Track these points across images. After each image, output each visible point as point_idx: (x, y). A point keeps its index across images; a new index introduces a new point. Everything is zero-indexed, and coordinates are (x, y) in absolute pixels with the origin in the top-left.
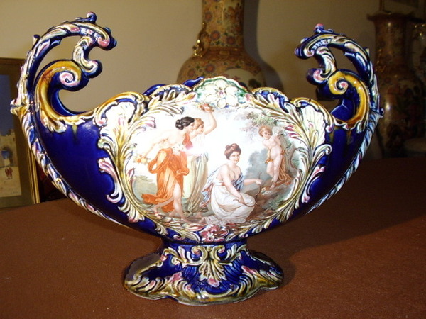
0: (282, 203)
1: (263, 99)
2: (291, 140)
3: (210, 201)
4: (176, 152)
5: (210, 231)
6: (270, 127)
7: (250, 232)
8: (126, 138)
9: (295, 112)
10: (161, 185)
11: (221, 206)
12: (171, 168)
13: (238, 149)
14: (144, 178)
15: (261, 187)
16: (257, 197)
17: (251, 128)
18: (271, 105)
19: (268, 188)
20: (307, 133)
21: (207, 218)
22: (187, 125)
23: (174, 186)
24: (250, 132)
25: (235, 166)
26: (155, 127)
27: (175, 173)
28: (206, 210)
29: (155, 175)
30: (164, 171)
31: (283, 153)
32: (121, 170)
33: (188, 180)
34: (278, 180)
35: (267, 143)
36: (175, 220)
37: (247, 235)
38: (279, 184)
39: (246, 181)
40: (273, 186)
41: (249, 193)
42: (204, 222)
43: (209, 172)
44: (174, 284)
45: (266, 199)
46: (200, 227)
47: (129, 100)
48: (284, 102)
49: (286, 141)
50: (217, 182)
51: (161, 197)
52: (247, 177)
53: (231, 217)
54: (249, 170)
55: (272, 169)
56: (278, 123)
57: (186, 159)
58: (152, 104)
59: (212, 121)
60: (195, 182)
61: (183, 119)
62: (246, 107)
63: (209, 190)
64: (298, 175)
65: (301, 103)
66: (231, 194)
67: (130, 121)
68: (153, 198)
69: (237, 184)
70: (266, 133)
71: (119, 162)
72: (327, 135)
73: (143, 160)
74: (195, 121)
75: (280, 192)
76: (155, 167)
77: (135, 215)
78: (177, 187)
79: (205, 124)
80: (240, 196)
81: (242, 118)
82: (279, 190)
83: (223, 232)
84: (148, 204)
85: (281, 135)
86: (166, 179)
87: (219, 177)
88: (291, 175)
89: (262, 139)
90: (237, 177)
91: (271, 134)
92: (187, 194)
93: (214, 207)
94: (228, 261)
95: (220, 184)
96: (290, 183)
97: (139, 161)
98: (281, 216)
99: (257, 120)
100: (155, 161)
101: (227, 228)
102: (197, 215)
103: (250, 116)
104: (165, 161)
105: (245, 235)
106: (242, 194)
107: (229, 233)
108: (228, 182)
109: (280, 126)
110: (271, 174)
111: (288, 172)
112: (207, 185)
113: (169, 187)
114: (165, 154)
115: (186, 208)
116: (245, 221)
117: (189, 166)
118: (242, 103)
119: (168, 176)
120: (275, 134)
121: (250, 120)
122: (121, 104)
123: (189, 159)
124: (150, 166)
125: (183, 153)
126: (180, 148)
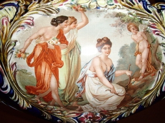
0: (147, 92)
1: (129, 1)
2: (155, 36)
3: (84, 92)
4: (51, 46)
5: (86, 116)
6: (136, 24)
7: (120, 117)
9: (157, 13)
10: (39, 77)
11: (95, 96)
12: (47, 62)
14: (24, 72)
15: (131, 78)
16: (128, 87)
17: (120, 25)
18: (136, 6)
19: (137, 78)
21: (83, 107)
22: (62, 22)
23: (50, 78)
24: (119, 28)
25: (107, 58)
26: (33, 25)
27: (50, 66)
28: (81, 99)
29: (33, 68)
30: (41, 65)
31: (149, 47)
32: (6, 65)
33: (63, 72)
34: (146, 71)
35: (135, 37)
36: (56, 108)
37: (118, 119)
38: (146, 76)
39: (118, 72)
40: (141, 77)
41: (120, 84)
42: (81, 110)
43: (82, 64)
45: (135, 89)
46: (77, 114)
47: (13, 5)
48: (147, 5)
49: (151, 37)
50: (90, 73)
51: (41, 88)
52: (118, 69)
53: (104, 105)
54: (120, 62)
55: (141, 61)
56: (143, 22)
57: (60, 53)
58: (32, 6)
59: (84, 18)
60: (69, 74)
61: (58, 17)
62: (114, 8)
63: (83, 81)
64: (161, 67)
65: (161, 6)
66: (104, 85)
67: (12, 21)
68: (35, 90)
69: (109, 76)
70: (133, 29)
71: (4, 58)
73: (23, 55)
74: (69, 19)
75: (147, 82)
76: (32, 61)
77: (24, 104)
78: (53, 79)
79: (78, 21)
80: (112, 87)
81: (111, 17)
82: (146, 81)
83: (98, 117)
84: (31, 94)
85: (146, 32)
86: (43, 72)
87: (92, 69)
88: (156, 68)
89: (130, 34)
90: (109, 68)
91: (138, 30)
92: (63, 85)
93: (89, 96)
95: (93, 76)
96: (154, 75)
97: (20, 56)
98: (145, 103)
99: (124, 18)
100: (33, 54)
101: (101, 114)
102: (74, 104)
103: (118, 15)
104: (41, 55)
105: (116, 119)
106: (113, 84)
107: (104, 118)
108: (100, 73)
109: (145, 24)
110: (140, 66)
111: (154, 64)
112: (80, 77)
113: (46, 79)
114: (41, 49)
115: (64, 98)
116: (116, 108)
117: (63, 59)
118: (110, 5)
119: (44, 69)
120: (141, 30)
121: (118, 18)
122: (6, 8)
123: (63, 52)
124: (29, 60)
125: (57, 47)
126: (54, 42)
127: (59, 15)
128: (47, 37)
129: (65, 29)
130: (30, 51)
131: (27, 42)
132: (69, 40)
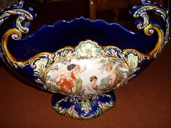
1: (109, 53)
2: (121, 69)
4: (68, 80)
6: (112, 65)
8: (46, 73)
9: (124, 58)
10: (62, 89)
12: (66, 85)
13: (96, 78)
14: (55, 86)
17: (102, 68)
18: (113, 55)
20: (129, 65)
22: (73, 68)
24: (102, 70)
25: (95, 84)
26: (58, 69)
27: (68, 87)
31: (117, 76)
33: (74, 89)
35: (110, 73)
39: (99, 88)
41: (101, 90)
43: (83, 86)
44: (71, 111)
47: (44, 57)
48: (120, 53)
49: (119, 70)
52: (100, 86)
54: (101, 84)
55: (111, 82)
56: (115, 63)
58: (56, 59)
61: (70, 65)
64: (123, 80)
65: (128, 52)
66: (93, 91)
67: (46, 66)
69: (95, 89)
70: (109, 69)
71: (44, 81)
72: (139, 64)
74: (76, 66)
76: (59, 84)
77: (54, 92)
78: (69, 90)
79: (81, 68)
81: (98, 63)
85: (116, 68)
87: (88, 88)
90: (95, 87)
91: (112, 69)
94: (93, 101)
99: (105, 63)
100: (59, 82)
103: (102, 61)
104: (63, 83)
106: (98, 91)
108: (91, 88)
109: (117, 64)
110: (111, 84)
112: (82, 90)
113: (66, 90)
114: (63, 80)
117: (74, 85)
118: (99, 55)
119: (65, 87)
120: (114, 68)
121: (102, 63)
122: (41, 59)
123: (74, 82)
124: (57, 83)
125: (71, 81)
126: (70, 78)
127: (71, 63)
128: (66, 76)
129: (75, 73)
130: (58, 80)
131: (56, 77)
132: (77, 78)
